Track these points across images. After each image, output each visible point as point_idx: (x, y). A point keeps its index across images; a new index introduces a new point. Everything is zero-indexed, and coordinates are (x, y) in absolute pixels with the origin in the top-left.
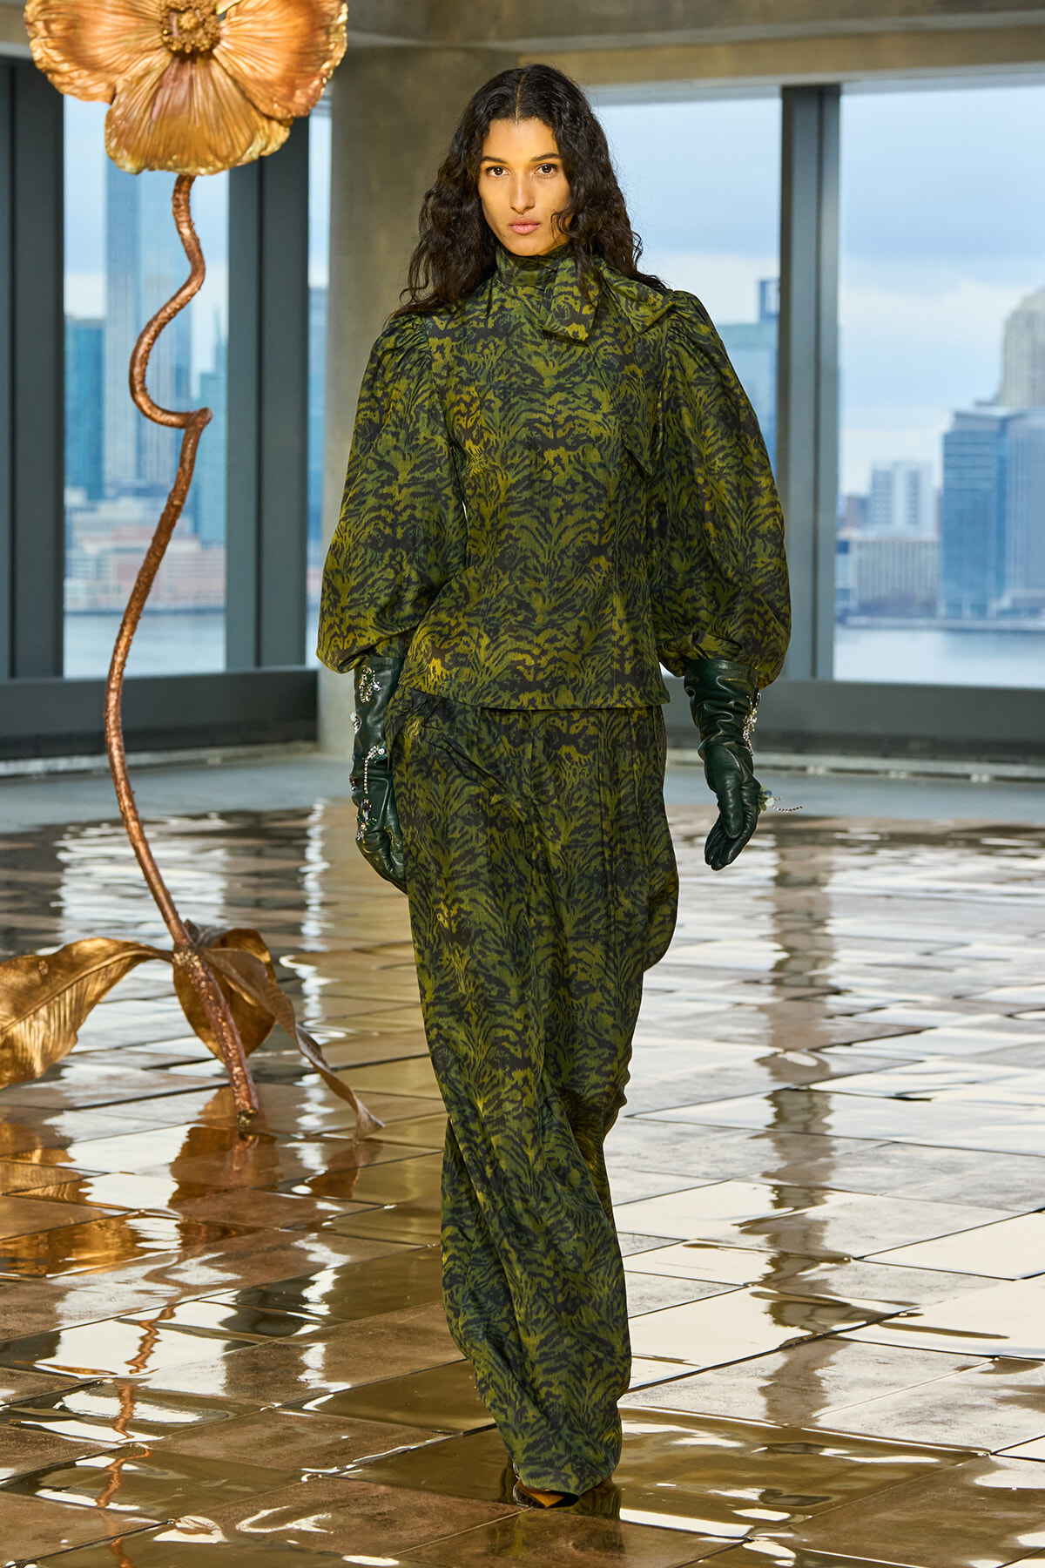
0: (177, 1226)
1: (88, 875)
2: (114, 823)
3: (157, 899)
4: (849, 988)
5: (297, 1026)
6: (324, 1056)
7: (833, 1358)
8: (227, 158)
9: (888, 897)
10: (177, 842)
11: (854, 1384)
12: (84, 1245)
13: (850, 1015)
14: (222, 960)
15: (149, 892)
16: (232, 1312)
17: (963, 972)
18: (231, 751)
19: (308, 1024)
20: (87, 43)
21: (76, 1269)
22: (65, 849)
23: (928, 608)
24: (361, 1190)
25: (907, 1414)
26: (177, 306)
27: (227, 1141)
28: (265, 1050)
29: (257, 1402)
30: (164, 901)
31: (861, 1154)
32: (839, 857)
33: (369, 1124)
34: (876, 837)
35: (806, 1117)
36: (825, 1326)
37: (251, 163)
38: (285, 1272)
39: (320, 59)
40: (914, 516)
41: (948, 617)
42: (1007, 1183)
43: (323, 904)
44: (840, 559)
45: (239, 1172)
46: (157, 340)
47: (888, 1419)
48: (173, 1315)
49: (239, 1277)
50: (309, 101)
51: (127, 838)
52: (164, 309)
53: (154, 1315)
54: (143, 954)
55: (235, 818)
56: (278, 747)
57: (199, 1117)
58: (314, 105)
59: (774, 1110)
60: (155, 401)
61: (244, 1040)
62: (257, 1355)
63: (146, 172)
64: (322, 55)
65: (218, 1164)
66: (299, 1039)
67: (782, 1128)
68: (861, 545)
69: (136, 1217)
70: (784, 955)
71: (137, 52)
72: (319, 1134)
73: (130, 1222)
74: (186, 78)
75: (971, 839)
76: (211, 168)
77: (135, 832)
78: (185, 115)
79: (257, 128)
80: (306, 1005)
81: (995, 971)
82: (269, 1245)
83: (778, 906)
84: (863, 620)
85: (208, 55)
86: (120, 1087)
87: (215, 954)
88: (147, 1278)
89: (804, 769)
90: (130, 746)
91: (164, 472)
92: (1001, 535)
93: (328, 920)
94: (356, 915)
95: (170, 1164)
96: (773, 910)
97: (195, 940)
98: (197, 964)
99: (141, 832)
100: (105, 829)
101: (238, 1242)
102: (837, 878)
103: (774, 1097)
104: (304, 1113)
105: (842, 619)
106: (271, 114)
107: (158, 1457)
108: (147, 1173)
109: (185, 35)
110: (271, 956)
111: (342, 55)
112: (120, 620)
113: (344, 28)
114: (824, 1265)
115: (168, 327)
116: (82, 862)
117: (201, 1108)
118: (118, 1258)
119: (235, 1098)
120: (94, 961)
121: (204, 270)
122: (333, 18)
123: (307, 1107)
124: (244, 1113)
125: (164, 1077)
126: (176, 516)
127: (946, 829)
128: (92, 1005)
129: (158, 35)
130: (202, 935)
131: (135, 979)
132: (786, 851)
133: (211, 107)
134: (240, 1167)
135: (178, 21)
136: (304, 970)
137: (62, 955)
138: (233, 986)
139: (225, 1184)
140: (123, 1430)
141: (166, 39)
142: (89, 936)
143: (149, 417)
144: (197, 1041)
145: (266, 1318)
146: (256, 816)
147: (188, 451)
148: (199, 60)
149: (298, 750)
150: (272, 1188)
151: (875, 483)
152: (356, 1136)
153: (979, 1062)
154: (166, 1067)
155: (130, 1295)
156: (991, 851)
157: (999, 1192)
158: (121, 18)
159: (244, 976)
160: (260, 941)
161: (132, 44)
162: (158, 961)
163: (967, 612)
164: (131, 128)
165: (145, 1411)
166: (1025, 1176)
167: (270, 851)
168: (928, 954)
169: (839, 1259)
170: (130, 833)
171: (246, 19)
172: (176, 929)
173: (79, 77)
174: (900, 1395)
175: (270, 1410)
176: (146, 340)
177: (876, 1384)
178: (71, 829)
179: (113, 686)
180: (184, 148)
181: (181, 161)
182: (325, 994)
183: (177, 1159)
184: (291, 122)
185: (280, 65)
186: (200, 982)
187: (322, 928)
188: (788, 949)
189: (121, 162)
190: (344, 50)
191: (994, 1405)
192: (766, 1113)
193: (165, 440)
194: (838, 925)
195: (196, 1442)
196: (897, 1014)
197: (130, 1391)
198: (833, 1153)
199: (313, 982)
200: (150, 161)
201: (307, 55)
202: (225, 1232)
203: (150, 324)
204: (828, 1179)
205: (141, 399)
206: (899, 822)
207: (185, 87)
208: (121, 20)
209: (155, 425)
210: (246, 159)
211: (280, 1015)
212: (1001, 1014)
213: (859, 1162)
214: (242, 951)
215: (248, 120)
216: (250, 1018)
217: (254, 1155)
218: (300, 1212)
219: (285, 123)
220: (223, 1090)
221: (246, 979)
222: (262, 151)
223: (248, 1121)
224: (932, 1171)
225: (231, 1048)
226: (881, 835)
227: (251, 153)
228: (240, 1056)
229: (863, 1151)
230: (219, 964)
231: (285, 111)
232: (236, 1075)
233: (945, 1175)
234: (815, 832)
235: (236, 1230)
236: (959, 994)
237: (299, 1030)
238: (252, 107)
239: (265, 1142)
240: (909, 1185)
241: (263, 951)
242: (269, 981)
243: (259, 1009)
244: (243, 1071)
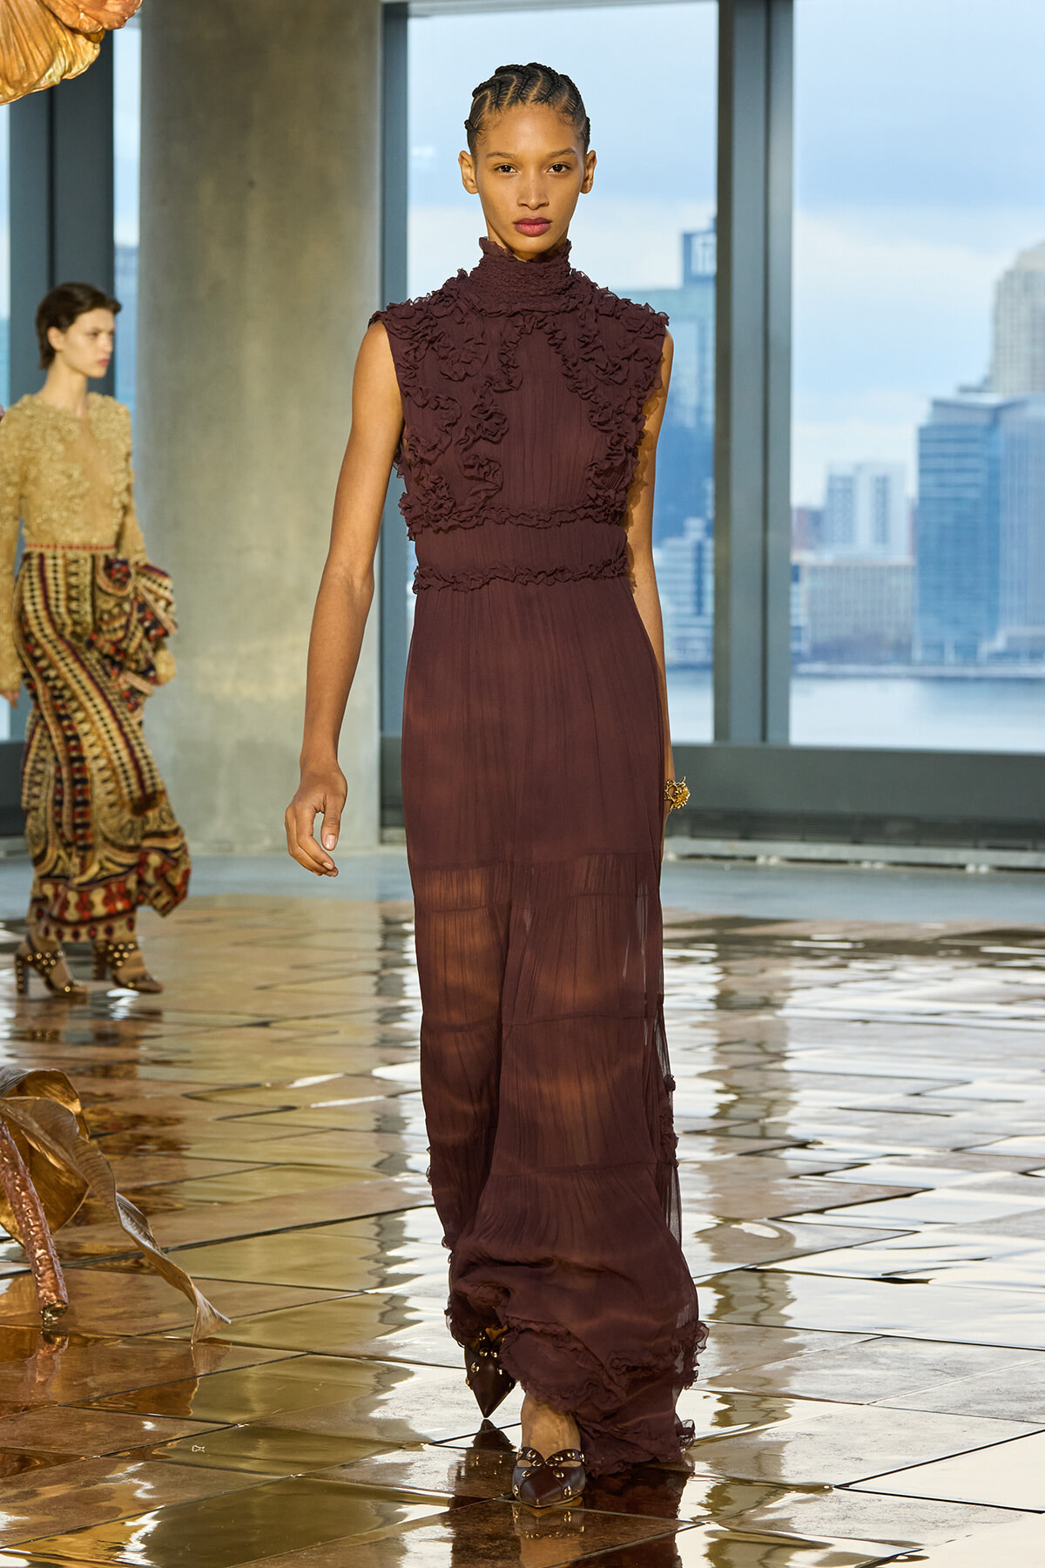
4: (818, 1139)
5: (117, 1195)
8: (20, 82)
9: (866, 1022)
13: (821, 1174)
14: (20, 1112)
17: (963, 1118)
23: (901, 652)
24: (200, 1405)
27: (27, 1345)
31: (841, 1351)
32: (797, 971)
33: (212, 1320)
34: (847, 946)
35: (758, 1305)
37: (48, 90)
41: (926, 663)
42: (1029, 1388)
45: (43, 1384)
50: (124, 10)
58: (131, 15)
59: (718, 1297)
61: (48, 1214)
65: (18, 1374)
66: (121, 1212)
67: (728, 1319)
68: (815, 570)
70: (732, 1097)
79: (58, 44)
81: (1005, 1116)
82: (85, 1477)
83: (720, 1036)
84: (818, 667)
87: (12, 1104)
89: (753, 859)
92: (994, 558)
96: (716, 1040)
102: (797, 997)
105: (796, 666)
106: (77, 26)
114: (794, 1496)
119: (37, 1288)
124: (50, 1308)
127: (935, 935)
132: (729, 964)
134: (45, 1377)
138: (34, 1145)
139: (25, 1399)
152: (195, 1335)
153: (988, 1233)
156: (993, 961)
157: (1019, 1400)
159: (46, 1132)
160: (68, 1086)
163: (950, 657)
168: (917, 1095)
169: (818, 1489)
184: (102, 37)
188: (733, 1089)
194: (802, 1057)
196: (882, 1173)
198: (805, 1351)
202: (24, 1462)
206: (876, 926)
210: (45, 84)
211: (95, 1182)
212: (1014, 1171)
213: (839, 1363)
214: (47, 1099)
215: (48, 38)
216: (57, 1186)
217: (61, 1363)
218: (129, 1435)
219: (94, 37)
220: (21, 1279)
221: (50, 1135)
222: (64, 73)
223: (54, 1319)
224: (933, 1373)
225: (32, 1224)
226: (854, 942)
227: (50, 77)
228: (44, 1234)
229: (842, 1348)
230: (16, 1117)
231: (95, 22)
232: (37, 1259)
233: (951, 1379)
234: (769, 940)
235: (38, 1458)
236: (959, 1146)
237: (120, 1200)
238: (51, 17)
239: (76, 1344)
240: (904, 1392)
241: (73, 1100)
242: (81, 1137)
243: (67, 1174)
244: (48, 1253)
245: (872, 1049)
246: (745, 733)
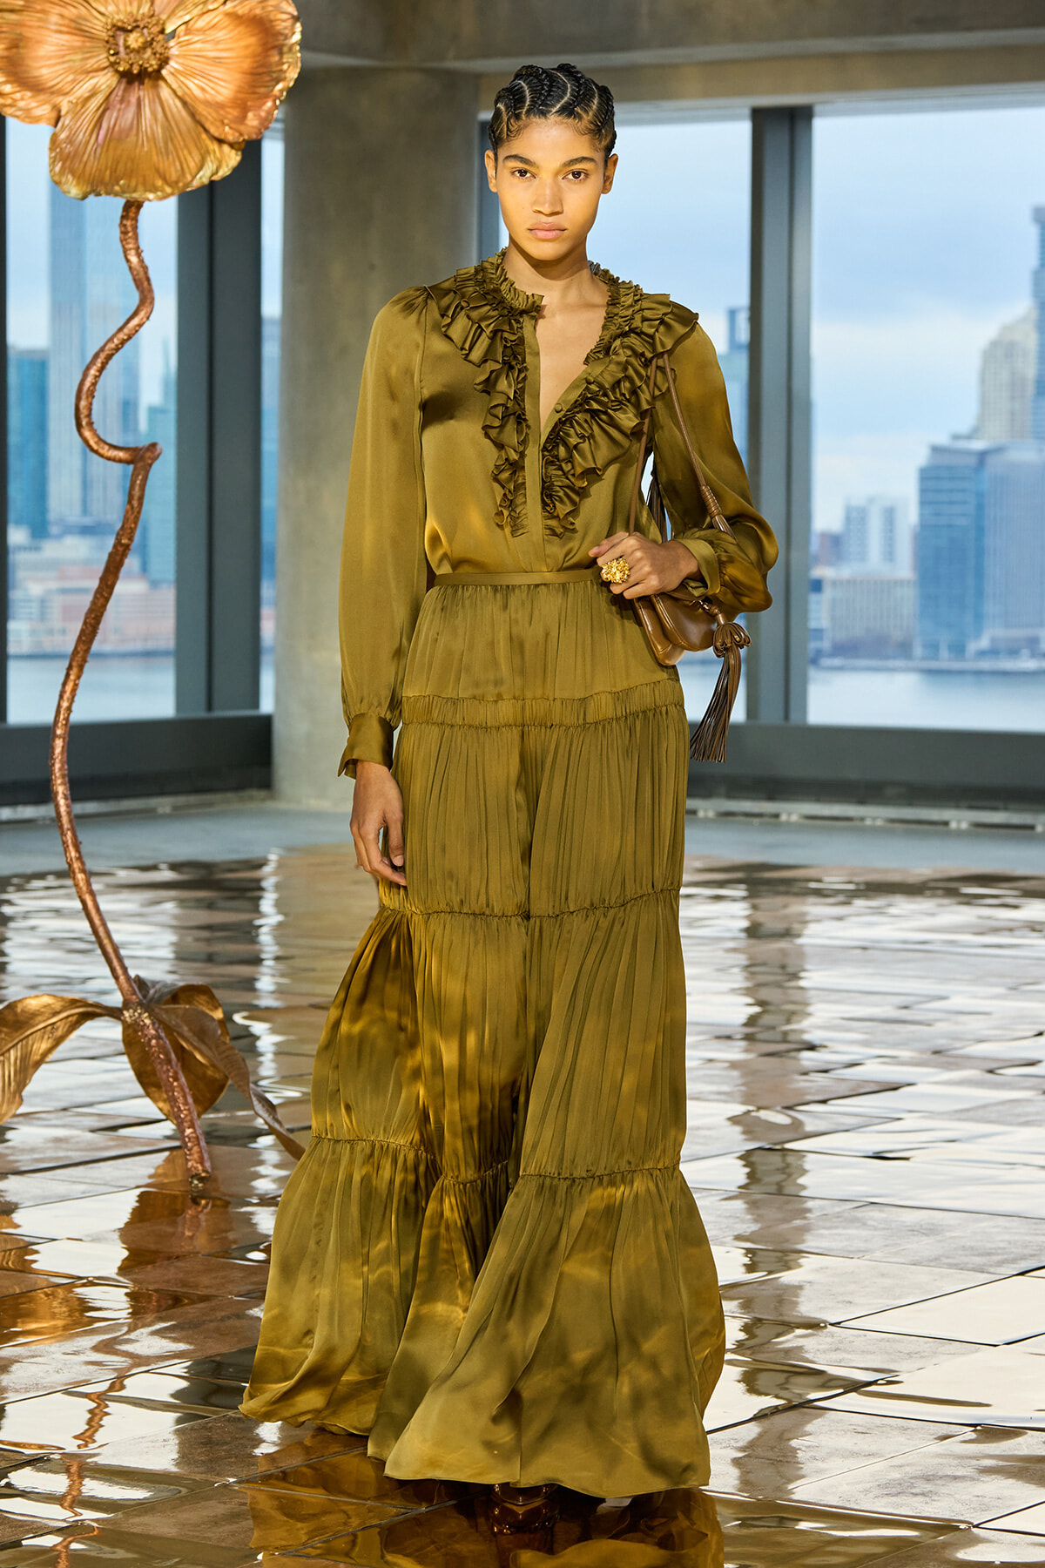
0: (126, 1294)
1: (33, 928)
2: (60, 875)
3: (105, 954)
4: (825, 1043)
5: (252, 1085)
6: (280, 1118)
7: (809, 1428)
8: (177, 182)
9: (864, 948)
10: (126, 895)
11: (831, 1455)
12: (30, 1315)
13: (826, 1071)
14: (173, 1017)
15: (96, 946)
16: (184, 1384)
17: (941, 1027)
18: (181, 800)
19: (262, 1083)
20: (30, 63)
21: (22, 1340)
22: (9, 902)
23: (904, 649)
25: (886, 1486)
26: (125, 337)
27: (179, 1206)
28: (217, 1111)
29: (211, 1478)
30: (112, 956)
31: (838, 1215)
32: (813, 908)
34: (851, 887)
35: (779, 1177)
36: (800, 1395)
37: (201, 188)
38: (239, 1342)
39: (273, 80)
40: (890, 554)
41: (924, 658)
42: (989, 1245)
43: (277, 959)
44: (813, 597)
45: (191, 1238)
46: (104, 373)
47: (867, 1491)
48: (123, 1387)
49: (192, 1347)
50: (261, 124)
51: (73, 890)
52: (111, 340)
53: (104, 1386)
54: (91, 1012)
55: (186, 870)
56: (230, 795)
57: (150, 1181)
58: (267, 128)
59: (747, 1170)
60: (102, 437)
61: (196, 1101)
62: (210, 1427)
63: (92, 197)
64: (275, 75)
65: (170, 1230)
66: (254, 1099)
67: (754, 1189)
68: (834, 583)
69: (84, 1285)
70: (757, 1009)
71: (82, 73)
72: (274, 1198)
73: (78, 1290)
74: (133, 100)
75: (949, 888)
76: (159, 193)
77: (82, 884)
78: (132, 138)
79: (208, 152)
80: (261, 1063)
81: (975, 1025)
82: (223, 1314)
83: (750, 958)
84: (837, 662)
85: (157, 76)
86: (68, 1150)
87: (167, 1011)
88: (96, 1348)
89: (777, 816)
90: (76, 795)
91: (112, 510)
92: (979, 573)
93: (283, 975)
94: (313, 970)
95: (119, 1229)
96: (746, 963)
97: (145, 997)
98: (148, 1021)
99: (89, 884)
100: (51, 881)
101: (192, 1311)
102: (812, 929)
103: (747, 1157)
104: (259, 1176)
105: (814, 661)
106: (222, 137)
107: (108, 1535)
108: (96, 1239)
109: (132, 55)
110: (224, 1013)
111: (296, 76)
112: (66, 664)
113: (298, 48)
114: (799, 1332)
115: (115, 358)
116: (26, 915)
117: (152, 1171)
118: (65, 1328)
119: (187, 1160)
120: (40, 1018)
121: (153, 299)
122: (286, 37)
123: (262, 1170)
124: (197, 1176)
125: (112, 1139)
126: (124, 555)
127: (923, 878)
128: (38, 1064)
129: (105, 55)
130: (152, 991)
131: (83, 1037)
132: (757, 901)
133: (160, 130)
134: (195, 1234)
135: (125, 41)
136: (258, 1028)
137: (6, 1012)
138: (184, 1045)
139: (177, 1250)
140: (71, 1507)
141: (112, 59)
142: (34, 993)
143: (96, 452)
144: (147, 1101)
145: (219, 1390)
146: (207, 867)
147: (137, 488)
148: (146, 81)
149: (251, 799)
150: (226, 1254)
151: (848, 519)
153: (959, 1120)
154: (114, 1128)
155: (78, 1367)
156: (970, 900)
157: (980, 1255)
158: (66, 37)
159: (195, 1034)
160: (212, 997)
161: (77, 64)
162: (106, 1018)
163: (944, 653)
164: (76, 151)
165: (94, 1488)
166: (1007, 1237)
167: (222, 904)
168: (906, 1007)
169: (814, 1325)
170: (76, 885)
171: (196, 39)
172: (125, 985)
173: (22, 99)
174: (879, 1466)
175: (225, 1486)
176: (93, 372)
177: (853, 1454)
178: (15, 881)
179: (59, 732)
180: (132, 171)
181: (129, 186)
182: (280, 1052)
183: (127, 1224)
184: (243, 146)
185: (231, 86)
186: (150, 1040)
187: (277, 983)
188: (760, 1003)
189: (66, 187)
190: (298, 70)
191: (976, 1475)
192: (739, 1174)
193: (112, 477)
194: (812, 978)
195: (147, 1519)
196: (874, 1070)
197: (78, 1467)
198: (808, 1215)
199: (267, 1039)
200: (96, 186)
201: (259, 76)
202: (177, 1301)
203: (96, 356)
204: (803, 1241)
205: (87, 434)
206: (876, 871)
207: (133, 109)
208: (65, 39)
209: (101, 460)
210: (196, 184)
211: (233, 1074)
212: (982, 1070)
213: (835, 1224)
214: (193, 1007)
215: (198, 144)
216: (203, 1077)
217: (206, 1220)
218: (255, 1279)
219: (236, 146)
220: (175, 1153)
221: (198, 1037)
222: (212, 175)
223: (200, 1185)
224: (910, 1233)
225: (182, 1108)
226: (857, 884)
227: (201, 178)
228: (192, 1117)
229: (838, 1213)
230: (170, 1021)
231: (237, 134)
232: (187, 1136)
233: (924, 1238)
234: (788, 882)
235: (188, 1298)
236: (938, 1049)
237: (253, 1089)
238: (201, 130)
239: (218, 1206)
240: (887, 1248)
241: (216, 1008)
242: (222, 1038)
243: (212, 1069)
244: (195, 1132)
245: (870, 971)
246: (771, 715)
